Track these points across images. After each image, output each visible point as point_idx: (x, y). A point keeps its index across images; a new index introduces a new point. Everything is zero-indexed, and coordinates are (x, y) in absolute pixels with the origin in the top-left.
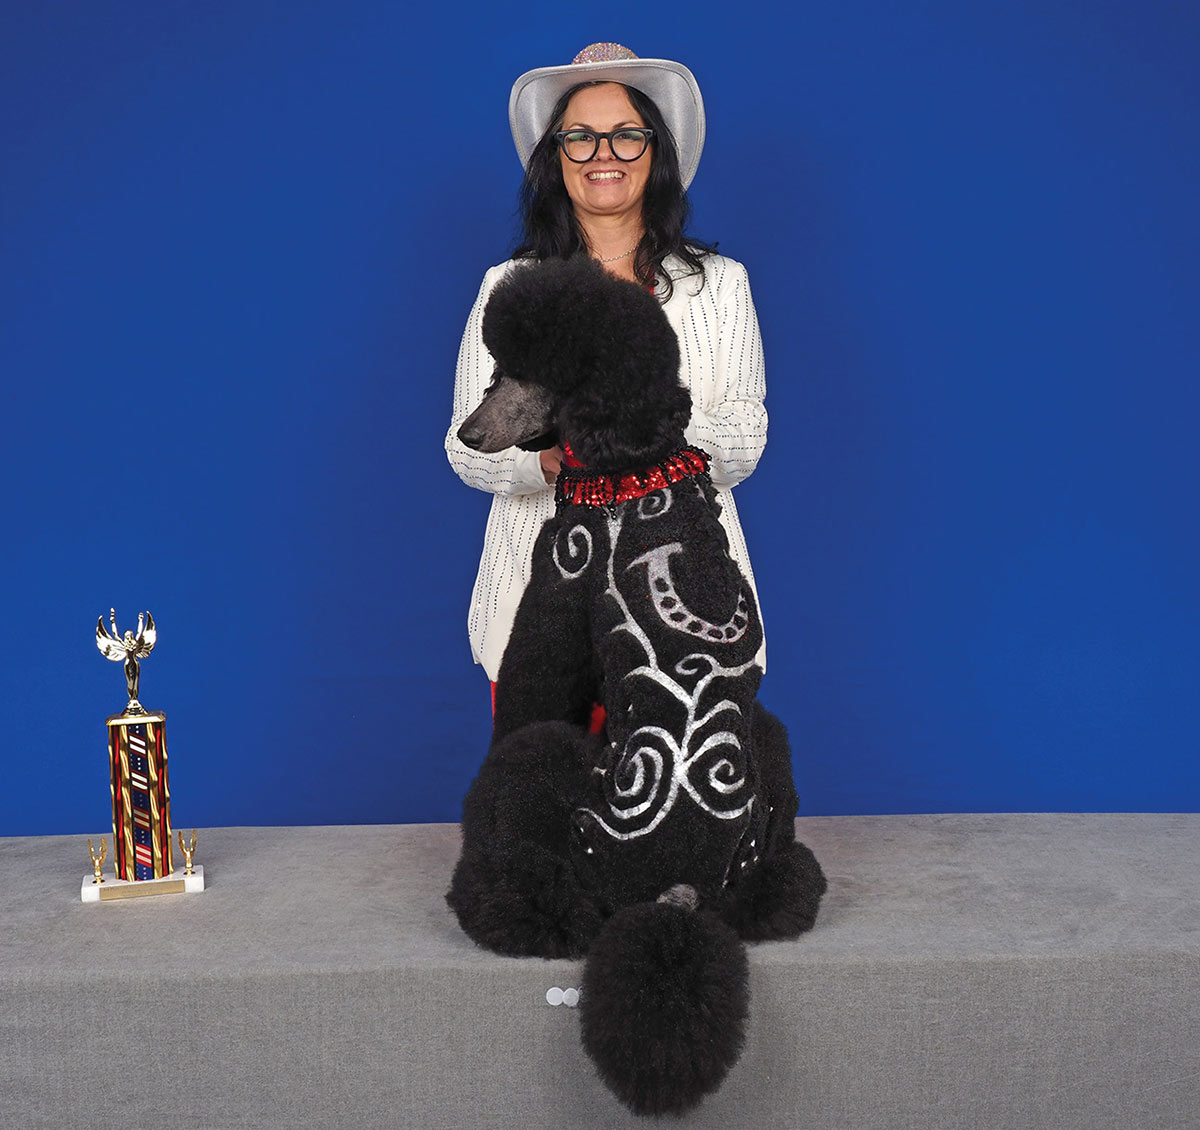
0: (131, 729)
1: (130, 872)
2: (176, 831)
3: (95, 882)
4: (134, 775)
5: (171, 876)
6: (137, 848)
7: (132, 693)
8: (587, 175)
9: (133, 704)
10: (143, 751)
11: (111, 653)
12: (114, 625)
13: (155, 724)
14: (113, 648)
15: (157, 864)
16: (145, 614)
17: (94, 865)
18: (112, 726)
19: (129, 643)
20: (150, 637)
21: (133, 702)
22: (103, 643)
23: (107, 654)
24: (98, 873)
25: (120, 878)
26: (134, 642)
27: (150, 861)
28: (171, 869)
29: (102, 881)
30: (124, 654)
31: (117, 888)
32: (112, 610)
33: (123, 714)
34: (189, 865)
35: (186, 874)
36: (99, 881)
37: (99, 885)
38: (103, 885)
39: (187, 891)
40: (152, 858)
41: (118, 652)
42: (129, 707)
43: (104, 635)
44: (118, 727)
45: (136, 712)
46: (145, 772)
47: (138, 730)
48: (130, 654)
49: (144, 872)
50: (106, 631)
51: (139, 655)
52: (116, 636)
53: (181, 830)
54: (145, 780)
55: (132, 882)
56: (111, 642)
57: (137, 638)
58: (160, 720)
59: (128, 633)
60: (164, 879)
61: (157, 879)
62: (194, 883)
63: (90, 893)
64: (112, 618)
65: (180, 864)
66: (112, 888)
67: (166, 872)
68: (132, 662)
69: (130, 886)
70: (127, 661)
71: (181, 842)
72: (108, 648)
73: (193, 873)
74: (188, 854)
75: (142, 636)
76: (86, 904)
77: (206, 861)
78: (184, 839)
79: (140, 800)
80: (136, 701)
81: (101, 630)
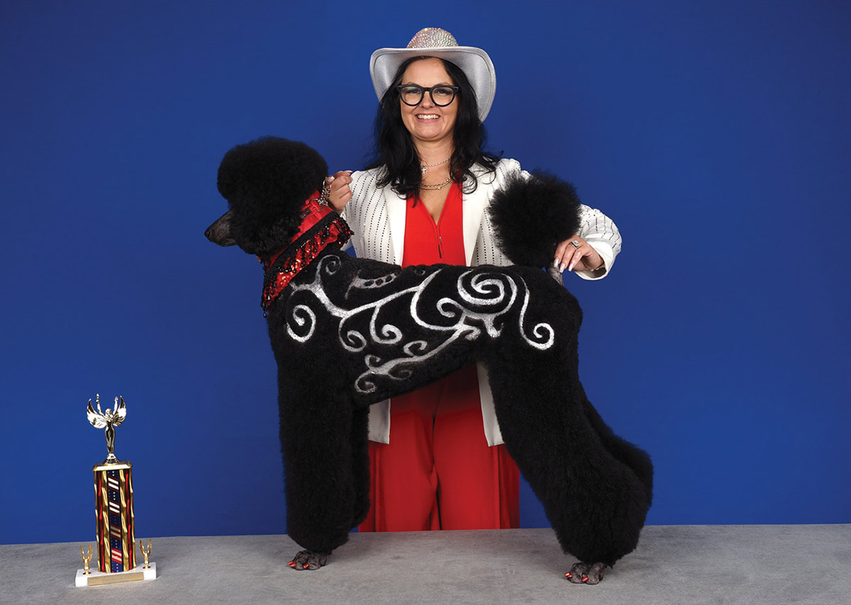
0: (109, 473)
1: (107, 567)
2: (139, 540)
3: (84, 574)
4: (111, 504)
5: (134, 569)
6: (113, 551)
7: (110, 449)
8: (417, 116)
9: (111, 456)
10: (117, 488)
11: (96, 423)
12: (98, 405)
13: (124, 470)
14: (98, 420)
15: (126, 562)
16: (119, 398)
17: (84, 562)
18: (97, 472)
19: (108, 416)
20: (122, 412)
21: (111, 455)
22: (91, 416)
23: (94, 423)
24: (86, 568)
25: (101, 571)
26: (111, 416)
27: (120, 560)
28: (135, 565)
29: (89, 573)
30: (105, 424)
31: (100, 577)
32: (98, 395)
33: (104, 463)
34: (146, 562)
35: (144, 568)
36: (87, 573)
37: (87, 576)
38: (90, 576)
39: (145, 579)
40: (122, 557)
41: (102, 423)
42: (109, 458)
43: (92, 411)
44: (101, 472)
45: (113, 461)
46: (118, 502)
47: (114, 474)
48: (109, 424)
49: (117, 567)
50: (94, 409)
51: (115, 425)
52: (100, 412)
53: (142, 539)
54: (118, 507)
55: (109, 573)
56: (96, 416)
57: (114, 413)
58: (129, 467)
59: (108, 410)
60: (130, 571)
61: (126, 572)
62: (150, 574)
63: (81, 581)
64: (97, 401)
65: (141, 562)
66: (96, 578)
67: (131, 567)
68: (110, 429)
69: (108, 576)
70: (107, 429)
71: (141, 547)
72: (95, 420)
73: (149, 567)
74: (146, 555)
75: (117, 412)
76: (77, 588)
77: (158, 560)
78: (145, 546)
79: (114, 519)
80: (113, 455)
81: (90, 408)
